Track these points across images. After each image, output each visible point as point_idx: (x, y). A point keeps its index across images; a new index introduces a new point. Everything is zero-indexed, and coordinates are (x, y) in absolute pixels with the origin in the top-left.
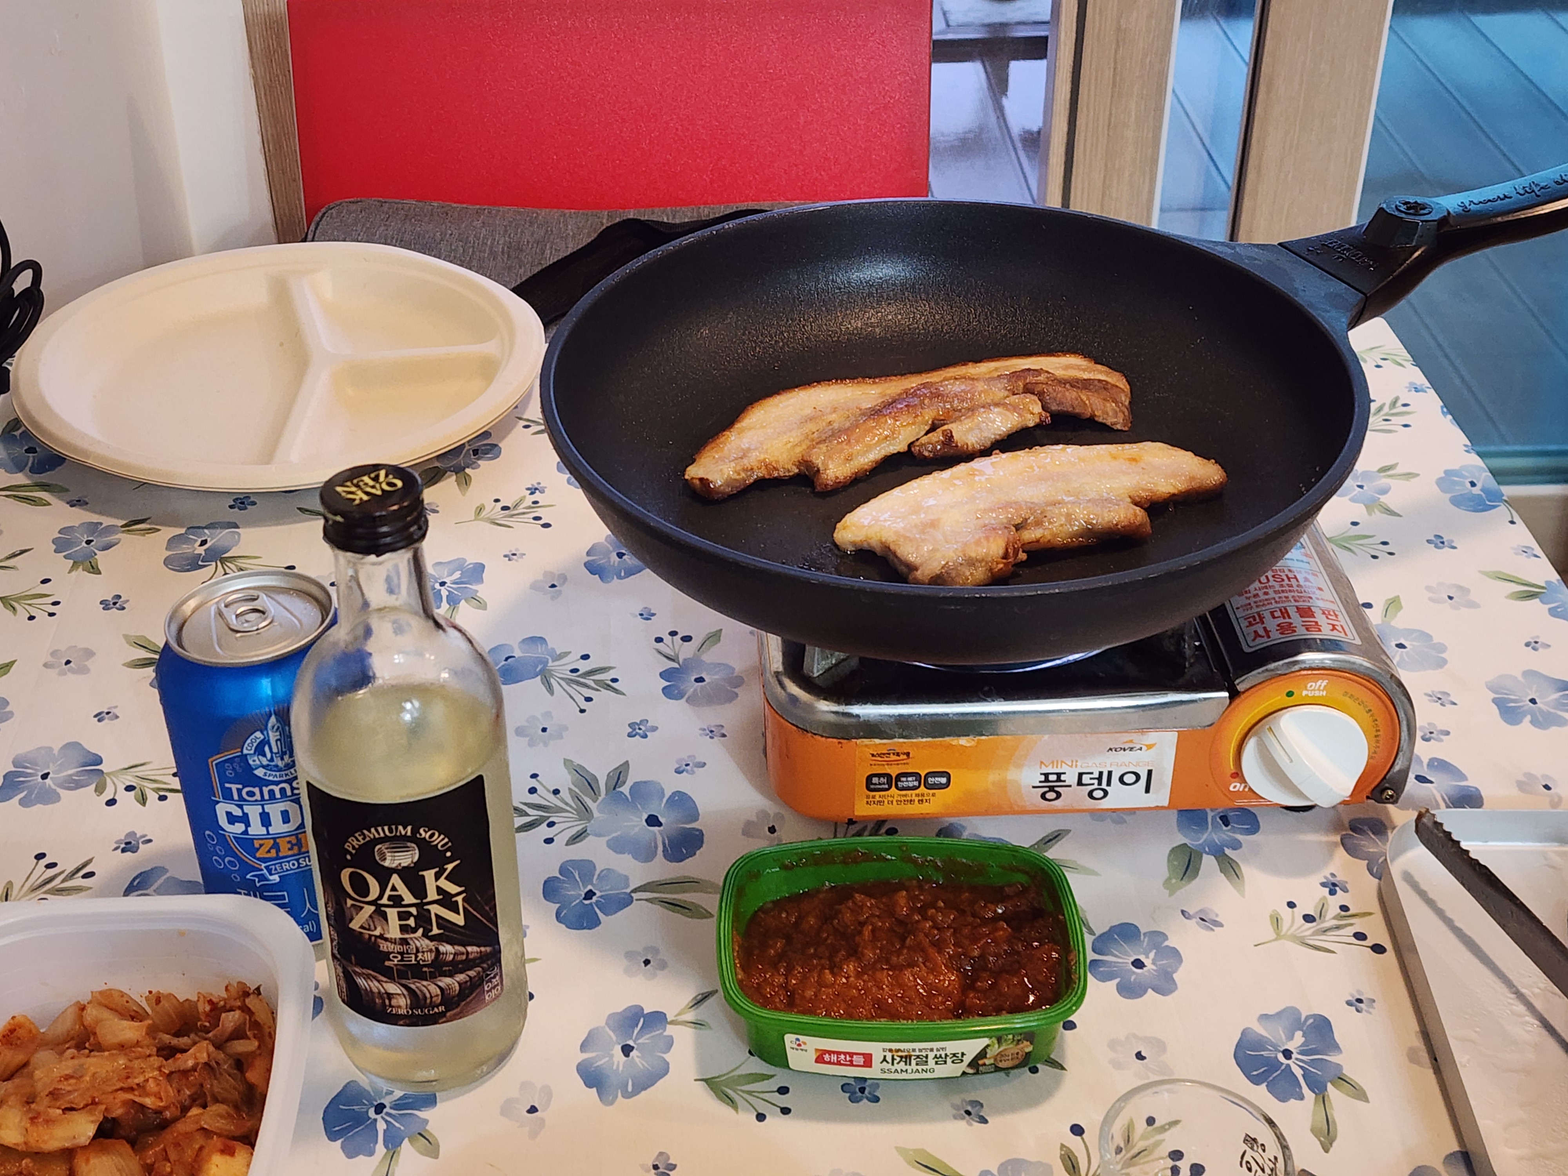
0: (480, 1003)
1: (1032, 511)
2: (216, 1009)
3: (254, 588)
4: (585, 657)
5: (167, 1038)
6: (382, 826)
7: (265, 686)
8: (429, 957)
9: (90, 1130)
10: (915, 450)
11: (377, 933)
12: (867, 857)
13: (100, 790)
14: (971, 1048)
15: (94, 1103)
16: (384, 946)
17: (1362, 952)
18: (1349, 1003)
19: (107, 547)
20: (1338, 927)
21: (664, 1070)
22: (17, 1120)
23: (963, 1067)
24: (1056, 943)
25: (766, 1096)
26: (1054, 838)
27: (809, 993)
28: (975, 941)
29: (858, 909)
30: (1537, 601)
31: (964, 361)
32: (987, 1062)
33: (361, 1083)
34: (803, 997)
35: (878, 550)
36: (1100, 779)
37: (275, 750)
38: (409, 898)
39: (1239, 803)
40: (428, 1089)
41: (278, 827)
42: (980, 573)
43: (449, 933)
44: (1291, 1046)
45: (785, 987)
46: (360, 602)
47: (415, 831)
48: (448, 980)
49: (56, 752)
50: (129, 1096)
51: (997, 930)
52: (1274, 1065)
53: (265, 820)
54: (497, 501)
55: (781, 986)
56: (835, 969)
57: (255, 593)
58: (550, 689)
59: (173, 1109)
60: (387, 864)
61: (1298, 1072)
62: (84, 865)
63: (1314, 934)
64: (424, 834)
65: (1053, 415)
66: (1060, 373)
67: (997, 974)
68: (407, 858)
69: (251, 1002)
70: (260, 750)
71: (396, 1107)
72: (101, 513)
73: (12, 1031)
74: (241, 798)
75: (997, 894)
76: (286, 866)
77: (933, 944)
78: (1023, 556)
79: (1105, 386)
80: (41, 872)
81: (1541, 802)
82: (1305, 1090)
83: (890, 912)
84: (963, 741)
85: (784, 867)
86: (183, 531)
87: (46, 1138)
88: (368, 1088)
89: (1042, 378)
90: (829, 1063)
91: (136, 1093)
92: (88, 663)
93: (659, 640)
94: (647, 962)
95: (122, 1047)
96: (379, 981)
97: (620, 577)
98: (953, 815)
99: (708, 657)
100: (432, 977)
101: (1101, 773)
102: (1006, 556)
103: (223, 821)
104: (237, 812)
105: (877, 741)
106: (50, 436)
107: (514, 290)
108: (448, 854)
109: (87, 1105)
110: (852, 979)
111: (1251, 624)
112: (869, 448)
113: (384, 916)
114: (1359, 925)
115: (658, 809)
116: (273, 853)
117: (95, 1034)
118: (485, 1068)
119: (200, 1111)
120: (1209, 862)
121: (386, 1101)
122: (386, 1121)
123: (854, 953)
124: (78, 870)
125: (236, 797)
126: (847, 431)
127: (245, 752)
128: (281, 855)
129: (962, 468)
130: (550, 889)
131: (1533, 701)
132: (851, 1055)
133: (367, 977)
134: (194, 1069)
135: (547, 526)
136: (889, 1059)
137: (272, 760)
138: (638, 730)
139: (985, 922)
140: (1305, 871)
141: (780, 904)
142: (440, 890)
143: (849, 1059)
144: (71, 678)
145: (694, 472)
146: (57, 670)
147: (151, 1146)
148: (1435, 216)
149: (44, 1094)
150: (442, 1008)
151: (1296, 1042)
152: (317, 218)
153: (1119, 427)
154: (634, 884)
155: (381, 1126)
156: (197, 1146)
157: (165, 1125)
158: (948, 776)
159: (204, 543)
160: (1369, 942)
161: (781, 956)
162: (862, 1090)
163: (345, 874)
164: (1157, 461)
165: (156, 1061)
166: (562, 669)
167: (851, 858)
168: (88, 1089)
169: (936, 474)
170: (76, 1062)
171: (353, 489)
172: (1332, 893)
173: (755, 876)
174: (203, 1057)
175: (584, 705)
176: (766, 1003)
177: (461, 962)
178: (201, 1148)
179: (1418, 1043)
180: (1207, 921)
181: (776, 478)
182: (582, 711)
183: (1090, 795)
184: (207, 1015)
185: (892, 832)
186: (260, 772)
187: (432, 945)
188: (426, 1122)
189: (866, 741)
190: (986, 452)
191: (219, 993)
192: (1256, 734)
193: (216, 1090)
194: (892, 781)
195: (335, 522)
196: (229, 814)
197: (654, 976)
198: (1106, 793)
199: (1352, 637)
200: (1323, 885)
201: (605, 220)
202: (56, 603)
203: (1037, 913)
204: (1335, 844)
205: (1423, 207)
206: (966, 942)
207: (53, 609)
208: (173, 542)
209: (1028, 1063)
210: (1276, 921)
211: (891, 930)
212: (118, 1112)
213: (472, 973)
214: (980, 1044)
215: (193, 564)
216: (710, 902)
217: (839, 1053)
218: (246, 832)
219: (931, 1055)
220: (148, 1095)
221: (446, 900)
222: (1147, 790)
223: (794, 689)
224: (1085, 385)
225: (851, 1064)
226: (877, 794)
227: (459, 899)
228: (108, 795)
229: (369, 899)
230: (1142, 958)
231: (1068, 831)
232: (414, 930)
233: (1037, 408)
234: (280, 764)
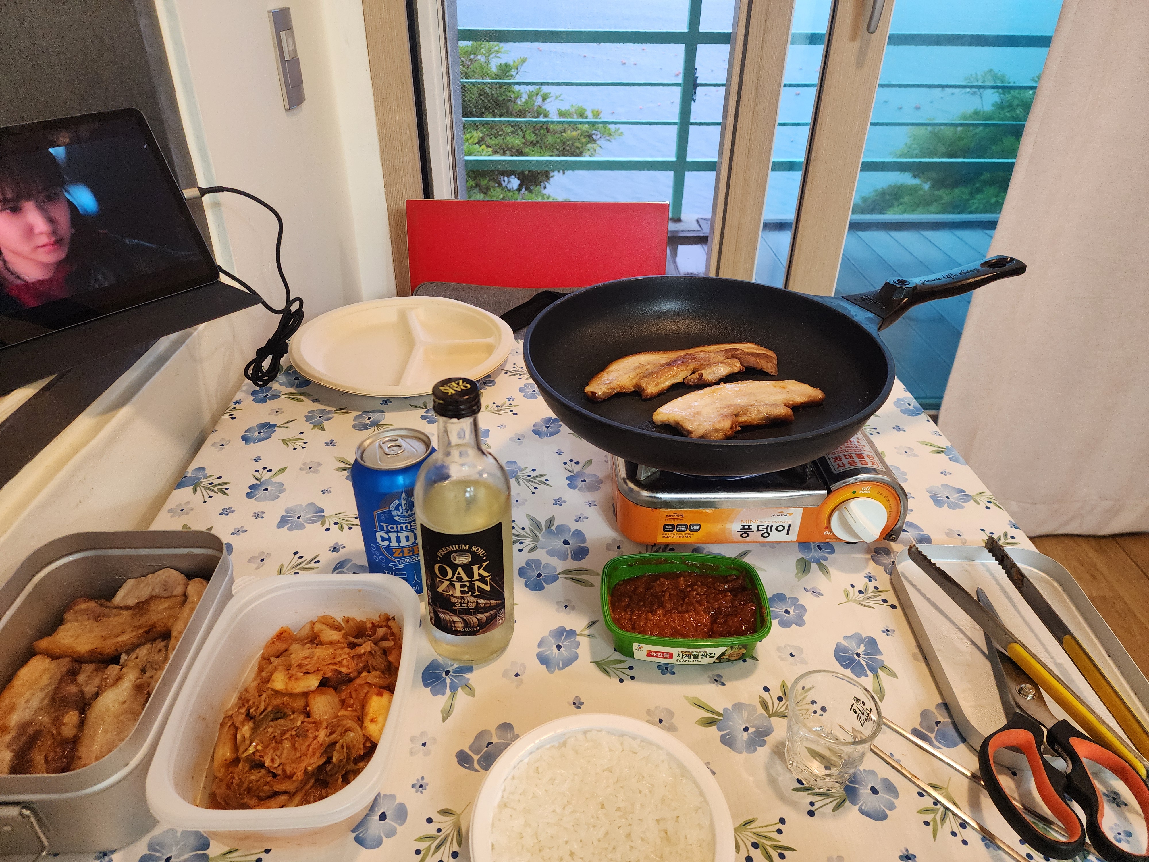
0: (495, 626)
1: (741, 408)
2: (375, 627)
3: (397, 436)
4: (534, 470)
5: (352, 639)
6: (455, 545)
7: (401, 480)
8: (474, 605)
9: (316, 683)
10: (686, 381)
11: (450, 593)
12: (666, 561)
13: (323, 524)
14: (718, 651)
15: (318, 670)
16: (453, 600)
17: (886, 608)
18: (883, 632)
19: (328, 419)
20: (874, 597)
21: (576, 657)
22: (282, 678)
23: (714, 659)
24: (754, 603)
25: (623, 671)
26: (744, 554)
27: (642, 623)
28: (716, 601)
29: (662, 585)
30: (943, 455)
31: (703, 345)
32: (725, 657)
33: (439, 661)
34: (639, 625)
35: (673, 425)
36: (767, 528)
37: (404, 508)
38: (465, 578)
39: (828, 540)
40: (469, 664)
41: (404, 543)
42: (720, 435)
43: (483, 595)
44: (860, 651)
45: (630, 620)
46: (447, 442)
47: (470, 548)
48: (481, 616)
49: (304, 507)
50: (335, 667)
51: (726, 596)
52: (853, 660)
53: (398, 540)
54: (494, 403)
55: (628, 620)
56: (654, 613)
57: (396, 438)
58: (519, 484)
59: (354, 673)
60: (456, 562)
61: (864, 664)
62: (315, 557)
63: (863, 599)
64: (474, 549)
65: (746, 368)
66: (746, 350)
67: (727, 616)
68: (466, 560)
69: (391, 623)
70: (397, 508)
71: (455, 672)
72: (325, 405)
73: (281, 634)
74: (388, 530)
75: (725, 579)
76: (406, 561)
77: (697, 602)
78: (739, 428)
79: (766, 356)
80: (296, 560)
81: (957, 542)
82: (868, 672)
83: (677, 587)
84: (708, 510)
85: (629, 565)
86: (361, 413)
87: (296, 687)
88: (442, 663)
89: (739, 352)
90: (653, 656)
91: (338, 665)
92: (319, 469)
93: (565, 463)
94: (566, 607)
95: (331, 643)
96: (450, 615)
97: (547, 436)
98: (699, 543)
99: (587, 471)
100: (474, 614)
101: (768, 526)
102: (732, 428)
103: (379, 540)
104: (386, 536)
105: (669, 509)
106: (305, 372)
107: (500, 317)
108: (484, 558)
109: (314, 671)
110: (661, 617)
111: (835, 461)
112: (666, 380)
113: (454, 586)
114: (884, 596)
115: (568, 537)
116: (401, 554)
117: (319, 636)
118: (495, 655)
119: (366, 674)
120: (814, 566)
121: (450, 669)
122: (451, 679)
123: (662, 605)
124: (313, 559)
125: (385, 529)
126: (655, 373)
127: (390, 509)
128: (405, 555)
129: (707, 390)
130: (522, 572)
131: (947, 497)
132: (663, 653)
133: (444, 613)
134: (364, 654)
135: (515, 414)
136: (681, 655)
137: (402, 513)
138: (558, 502)
139: (720, 592)
140: (856, 570)
141: (626, 582)
142: (480, 575)
143: (662, 655)
144: (312, 475)
145: (588, 389)
146: (305, 472)
147: (344, 691)
148: (911, 285)
149: (295, 665)
150: (478, 628)
151: (861, 649)
152: (416, 289)
153: (773, 374)
154: (559, 570)
155: (448, 681)
156: (365, 691)
157: (350, 680)
158: (700, 525)
159: (369, 418)
160: (889, 603)
161: (628, 606)
162: (667, 668)
163: (437, 567)
164: (794, 388)
165: (347, 650)
166: (524, 475)
167: (659, 562)
168: (315, 664)
169: (696, 392)
170: (310, 650)
171: (448, 388)
172: (870, 581)
173: (616, 569)
174: (369, 649)
175: (534, 491)
176: (622, 627)
177: (488, 607)
178: (368, 692)
179: (917, 651)
180: (816, 593)
181: (624, 393)
182: (533, 493)
183: (762, 535)
184: (371, 629)
185: (672, 550)
186: (397, 518)
187: (475, 599)
188: (469, 679)
189: (664, 509)
190: (717, 383)
191: (376, 618)
192: (838, 510)
193: (374, 664)
194: (674, 527)
195: (439, 403)
196: (382, 537)
197: (570, 613)
198: (769, 535)
199: (880, 467)
200: (866, 577)
201: (534, 292)
202: (305, 443)
203: (743, 589)
204: (868, 559)
205: (906, 282)
206: (712, 601)
207: (304, 445)
208: (356, 418)
209: (743, 658)
210: (847, 593)
211: (677, 594)
212: (329, 674)
213: (492, 612)
214: (723, 649)
215: (365, 427)
216: (596, 580)
217: (658, 652)
218: (389, 545)
219: (700, 654)
220: (343, 666)
221: (482, 579)
222: (788, 534)
223: (631, 485)
224: (758, 355)
225: (663, 657)
226: (668, 533)
227: (488, 579)
228: (326, 526)
229: (448, 578)
230: (789, 609)
231: (750, 551)
232: (467, 593)
233: (739, 365)
234: (406, 515)
